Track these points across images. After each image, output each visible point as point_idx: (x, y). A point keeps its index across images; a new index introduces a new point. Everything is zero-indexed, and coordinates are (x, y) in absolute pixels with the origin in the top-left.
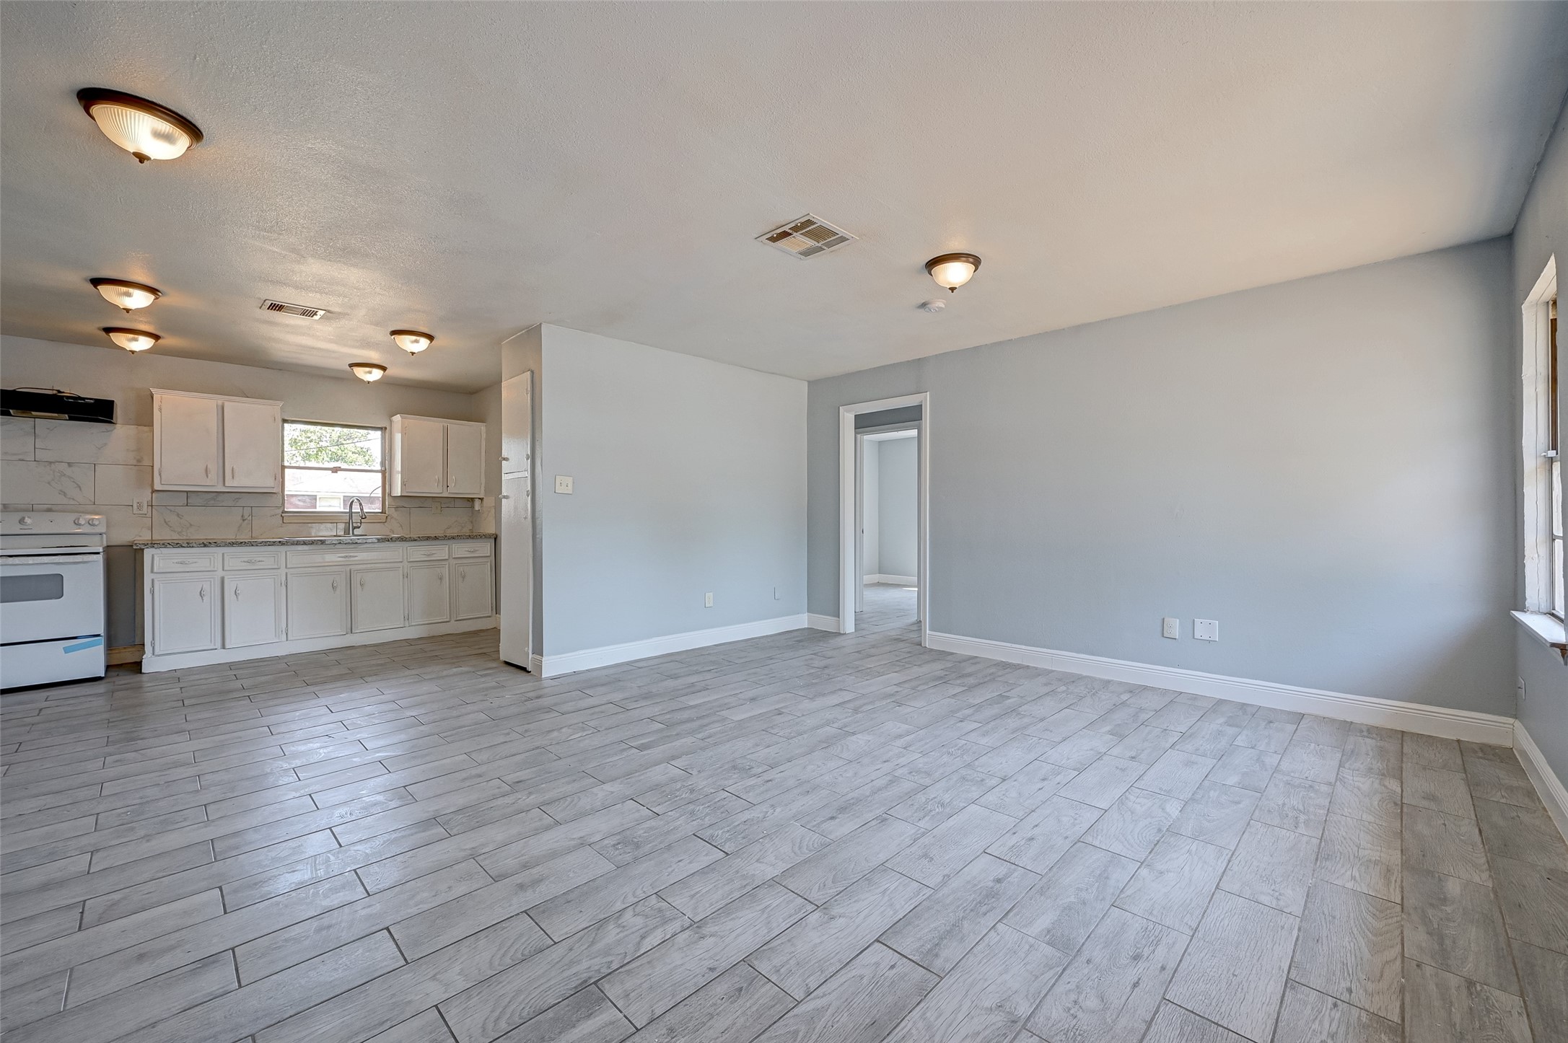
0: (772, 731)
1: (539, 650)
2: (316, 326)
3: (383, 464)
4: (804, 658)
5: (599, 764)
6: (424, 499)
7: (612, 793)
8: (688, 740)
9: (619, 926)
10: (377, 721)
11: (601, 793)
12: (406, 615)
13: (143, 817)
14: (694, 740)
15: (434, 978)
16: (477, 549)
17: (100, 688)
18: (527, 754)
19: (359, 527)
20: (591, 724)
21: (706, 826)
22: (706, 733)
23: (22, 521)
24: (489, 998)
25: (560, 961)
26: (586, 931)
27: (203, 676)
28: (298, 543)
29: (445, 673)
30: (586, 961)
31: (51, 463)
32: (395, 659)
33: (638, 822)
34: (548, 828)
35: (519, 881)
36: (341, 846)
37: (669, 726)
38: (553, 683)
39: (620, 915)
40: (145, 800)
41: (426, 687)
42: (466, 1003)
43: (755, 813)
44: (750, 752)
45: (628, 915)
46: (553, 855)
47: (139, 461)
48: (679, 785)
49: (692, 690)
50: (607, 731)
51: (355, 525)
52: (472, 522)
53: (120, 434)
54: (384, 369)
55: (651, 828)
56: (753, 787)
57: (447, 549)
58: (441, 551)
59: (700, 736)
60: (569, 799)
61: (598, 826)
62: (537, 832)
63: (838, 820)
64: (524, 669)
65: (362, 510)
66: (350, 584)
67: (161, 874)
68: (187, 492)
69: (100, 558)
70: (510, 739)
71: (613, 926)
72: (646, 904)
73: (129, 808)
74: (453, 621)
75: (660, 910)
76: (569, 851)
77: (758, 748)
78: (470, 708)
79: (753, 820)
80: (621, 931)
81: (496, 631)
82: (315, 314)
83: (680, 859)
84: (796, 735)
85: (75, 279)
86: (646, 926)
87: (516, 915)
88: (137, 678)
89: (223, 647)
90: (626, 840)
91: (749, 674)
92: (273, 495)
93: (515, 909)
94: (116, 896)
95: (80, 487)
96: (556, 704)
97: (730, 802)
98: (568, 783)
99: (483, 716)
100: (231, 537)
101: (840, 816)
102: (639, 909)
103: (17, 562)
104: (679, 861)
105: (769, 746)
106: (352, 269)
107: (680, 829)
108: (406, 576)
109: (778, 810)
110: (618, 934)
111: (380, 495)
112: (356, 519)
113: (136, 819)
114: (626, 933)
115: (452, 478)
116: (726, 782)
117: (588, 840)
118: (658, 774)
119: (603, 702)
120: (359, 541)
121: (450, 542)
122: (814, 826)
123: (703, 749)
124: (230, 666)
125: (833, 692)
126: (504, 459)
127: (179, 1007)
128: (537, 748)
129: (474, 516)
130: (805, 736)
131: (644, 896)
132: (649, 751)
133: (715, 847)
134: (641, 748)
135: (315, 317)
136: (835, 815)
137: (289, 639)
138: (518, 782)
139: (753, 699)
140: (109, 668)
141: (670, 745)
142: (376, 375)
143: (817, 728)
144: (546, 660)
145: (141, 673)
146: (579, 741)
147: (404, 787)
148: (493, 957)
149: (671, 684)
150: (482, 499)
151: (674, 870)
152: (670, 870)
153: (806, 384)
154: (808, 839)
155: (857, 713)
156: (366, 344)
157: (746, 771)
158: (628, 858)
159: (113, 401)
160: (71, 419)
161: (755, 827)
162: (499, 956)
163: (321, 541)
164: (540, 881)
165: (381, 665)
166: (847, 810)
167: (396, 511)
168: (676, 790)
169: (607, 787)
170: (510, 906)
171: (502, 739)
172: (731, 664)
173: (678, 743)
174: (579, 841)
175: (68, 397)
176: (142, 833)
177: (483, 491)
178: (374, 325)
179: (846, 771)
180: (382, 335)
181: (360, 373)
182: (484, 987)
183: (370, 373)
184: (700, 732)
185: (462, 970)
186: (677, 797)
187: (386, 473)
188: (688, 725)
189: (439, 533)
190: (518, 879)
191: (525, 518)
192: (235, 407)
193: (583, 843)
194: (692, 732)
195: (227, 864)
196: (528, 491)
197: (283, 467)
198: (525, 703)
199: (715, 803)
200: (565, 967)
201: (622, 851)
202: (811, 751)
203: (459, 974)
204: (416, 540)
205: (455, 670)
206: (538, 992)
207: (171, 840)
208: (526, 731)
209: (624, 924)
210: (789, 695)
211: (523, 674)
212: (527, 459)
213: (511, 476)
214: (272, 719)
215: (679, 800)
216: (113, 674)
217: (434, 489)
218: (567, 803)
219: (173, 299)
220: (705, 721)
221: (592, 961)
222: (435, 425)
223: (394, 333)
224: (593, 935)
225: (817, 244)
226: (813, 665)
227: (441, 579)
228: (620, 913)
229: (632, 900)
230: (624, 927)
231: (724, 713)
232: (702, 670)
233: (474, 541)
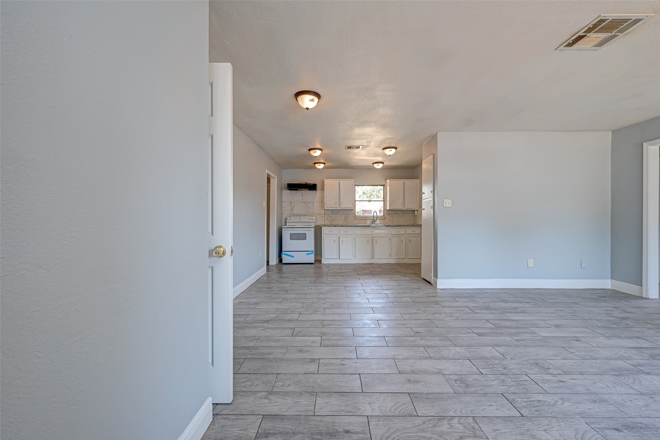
0: (570, 350)
1: (436, 276)
2: (361, 152)
3: (384, 198)
4: (605, 308)
5: (455, 336)
6: (397, 211)
7: (459, 353)
8: (508, 338)
9: (450, 424)
10: (374, 293)
11: (453, 351)
12: (390, 255)
13: (311, 307)
14: (511, 339)
15: (369, 403)
16: (415, 230)
17: (313, 266)
18: (424, 321)
19: (376, 221)
20: (455, 315)
21: (510, 392)
22: (520, 338)
23: (300, 218)
24: (386, 425)
25: (418, 426)
26: (433, 418)
27: (334, 267)
28: (358, 226)
29: (400, 279)
30: (430, 433)
31: (305, 202)
32: (385, 270)
33: (470, 373)
34: (426, 358)
35: (409, 378)
36: (354, 336)
37: (498, 327)
38: (442, 291)
39: (451, 419)
40: (313, 302)
41: (392, 283)
42: (378, 422)
43: (548, 399)
44: (550, 358)
45: (455, 421)
46: (426, 372)
47: (322, 201)
48: (497, 362)
49: (515, 311)
50: (462, 321)
51: (375, 220)
52: (414, 219)
53: (318, 192)
54: (383, 163)
55: (477, 380)
56: (548, 381)
57: (404, 230)
58: (402, 231)
59: (516, 338)
60: (438, 348)
61: (449, 367)
62: (421, 358)
63: (622, 433)
64: (430, 283)
65: (377, 215)
66: (372, 241)
67: (311, 327)
68: (332, 210)
69: (313, 229)
70: (419, 312)
71: (447, 423)
72: (466, 420)
73: (309, 303)
74: (406, 259)
75: (473, 428)
76: (433, 373)
77: (557, 358)
78: (406, 295)
79: (545, 402)
80: (450, 428)
81: (419, 265)
82: (360, 147)
83: (491, 404)
84: (589, 358)
85: (305, 150)
86: (464, 433)
87: (405, 393)
88: (320, 265)
89: (339, 259)
90: (462, 380)
91: (556, 310)
92: (352, 210)
93: (404, 390)
94: (301, 329)
95: (310, 209)
96: (441, 302)
97: (530, 384)
98: (439, 340)
99: (410, 300)
100: (342, 223)
101: (625, 431)
102: (462, 421)
103: (298, 229)
104: (490, 405)
105: (565, 359)
106: (367, 128)
107: (494, 387)
108: (390, 240)
109: (567, 404)
110: (448, 428)
111: (383, 210)
112: (375, 218)
113: (310, 307)
114: (452, 430)
115: (406, 202)
116: (529, 371)
117: (443, 372)
118: (486, 351)
119: (463, 306)
120: (375, 226)
121: (405, 227)
122: (598, 428)
123: (517, 346)
124: (341, 265)
125: (630, 338)
126: (423, 193)
127: (304, 372)
128: (429, 319)
129: (415, 217)
130: (598, 361)
131: (466, 415)
132: (483, 338)
133: (515, 407)
134: (479, 334)
135: (360, 149)
136: (620, 428)
137: (356, 258)
138: (418, 332)
139: (557, 326)
140: (316, 261)
141: (495, 337)
142: (381, 166)
143: (610, 359)
144: (439, 281)
145: (321, 263)
146: (448, 322)
147: (377, 320)
148: (392, 407)
149: (502, 304)
150: (418, 210)
151: (486, 409)
152: (484, 408)
153: (611, 132)
154: (590, 435)
155: (654, 359)
156: (376, 155)
157: (545, 369)
158: (461, 390)
159: (316, 184)
160: (309, 190)
161: (546, 408)
162: (394, 408)
163: (364, 226)
164: (417, 382)
165: (380, 272)
166: (634, 430)
167: (388, 215)
168: (495, 364)
169: (457, 349)
170: (403, 387)
171: (415, 311)
172: (544, 301)
173: (501, 338)
174: (438, 370)
175: (308, 184)
176: (310, 312)
177: (418, 207)
178: (377, 147)
179: (636, 399)
180: (380, 151)
181: (376, 166)
182: (386, 419)
183: (379, 165)
184: (516, 336)
185: (380, 406)
186: (495, 368)
187: (384, 201)
188: (509, 330)
189: (402, 224)
190: (410, 377)
191: (431, 218)
192: (343, 182)
193: (440, 372)
194: (511, 335)
195: (325, 329)
196: (432, 207)
197: (355, 201)
198: (428, 298)
199: (519, 381)
200: (420, 431)
201: (459, 385)
202: (603, 374)
203: (378, 407)
204: (393, 226)
205: (404, 278)
206: (406, 435)
207: (315, 317)
208: (426, 311)
209: (453, 425)
210: (587, 330)
211: (430, 285)
212: (431, 193)
213: (425, 200)
214: (346, 285)
215: (496, 370)
216: (316, 263)
217: (400, 207)
218: (436, 350)
219: (326, 151)
220: (521, 331)
221: (433, 435)
222: (400, 182)
223: (384, 149)
224: (436, 422)
225: (610, 34)
226: (612, 315)
227: (402, 242)
228: (451, 418)
229: (458, 414)
230: (452, 426)
231: (535, 329)
232: (523, 301)
233: (414, 227)
